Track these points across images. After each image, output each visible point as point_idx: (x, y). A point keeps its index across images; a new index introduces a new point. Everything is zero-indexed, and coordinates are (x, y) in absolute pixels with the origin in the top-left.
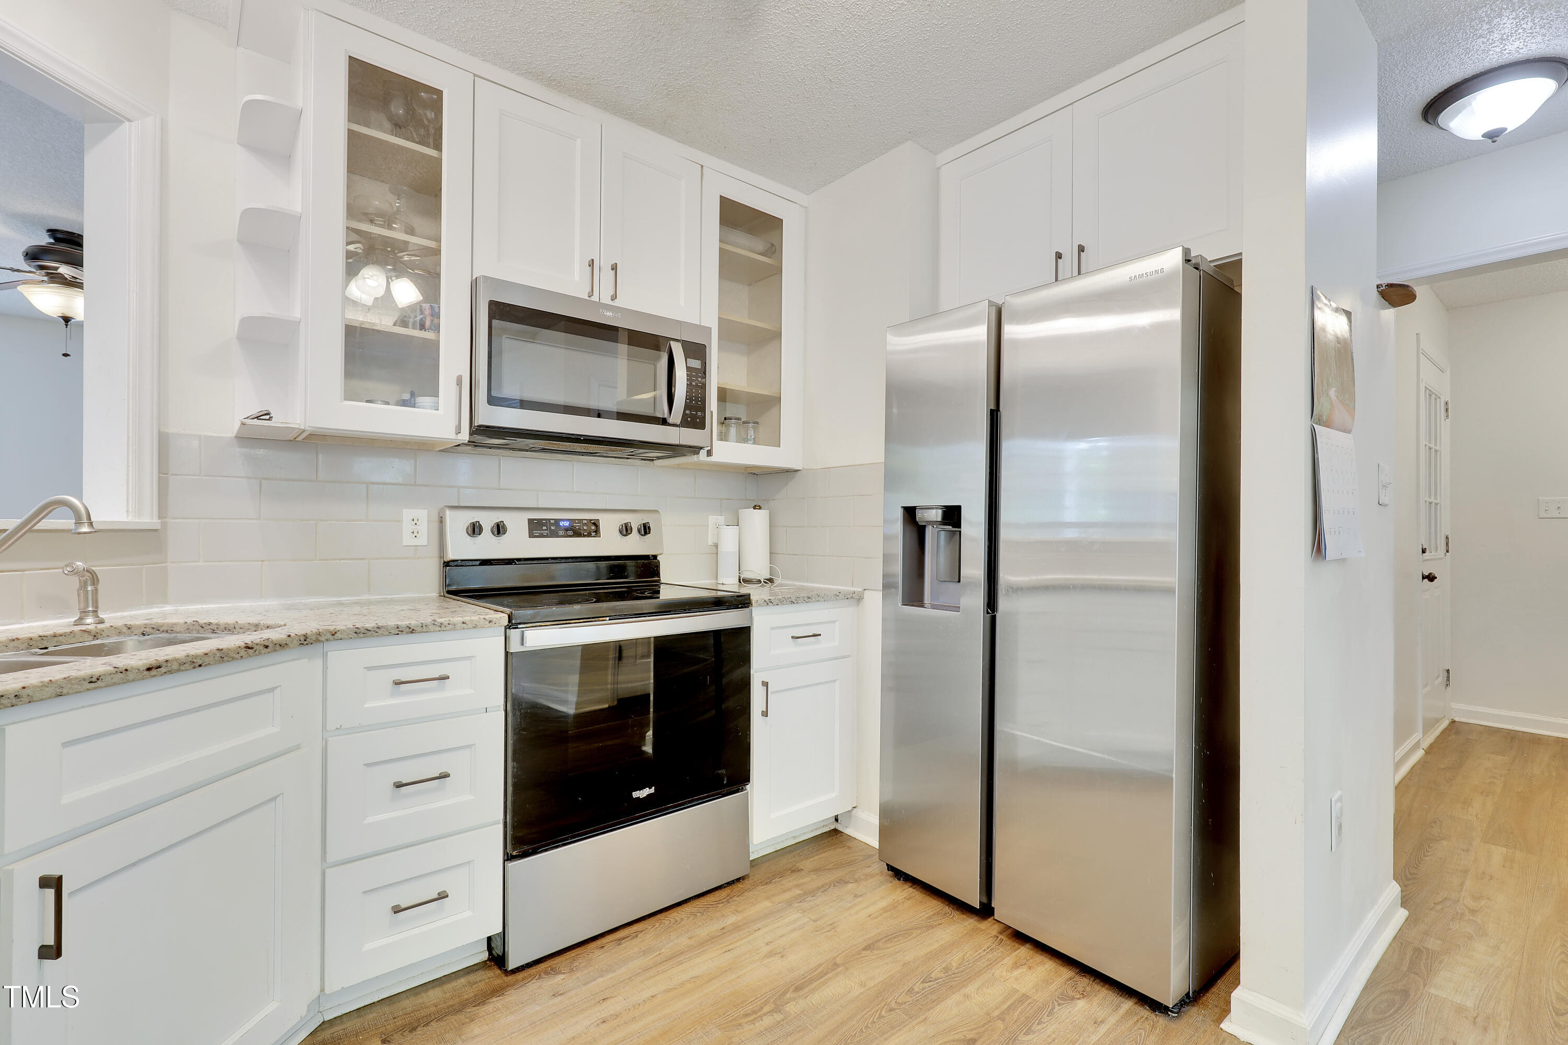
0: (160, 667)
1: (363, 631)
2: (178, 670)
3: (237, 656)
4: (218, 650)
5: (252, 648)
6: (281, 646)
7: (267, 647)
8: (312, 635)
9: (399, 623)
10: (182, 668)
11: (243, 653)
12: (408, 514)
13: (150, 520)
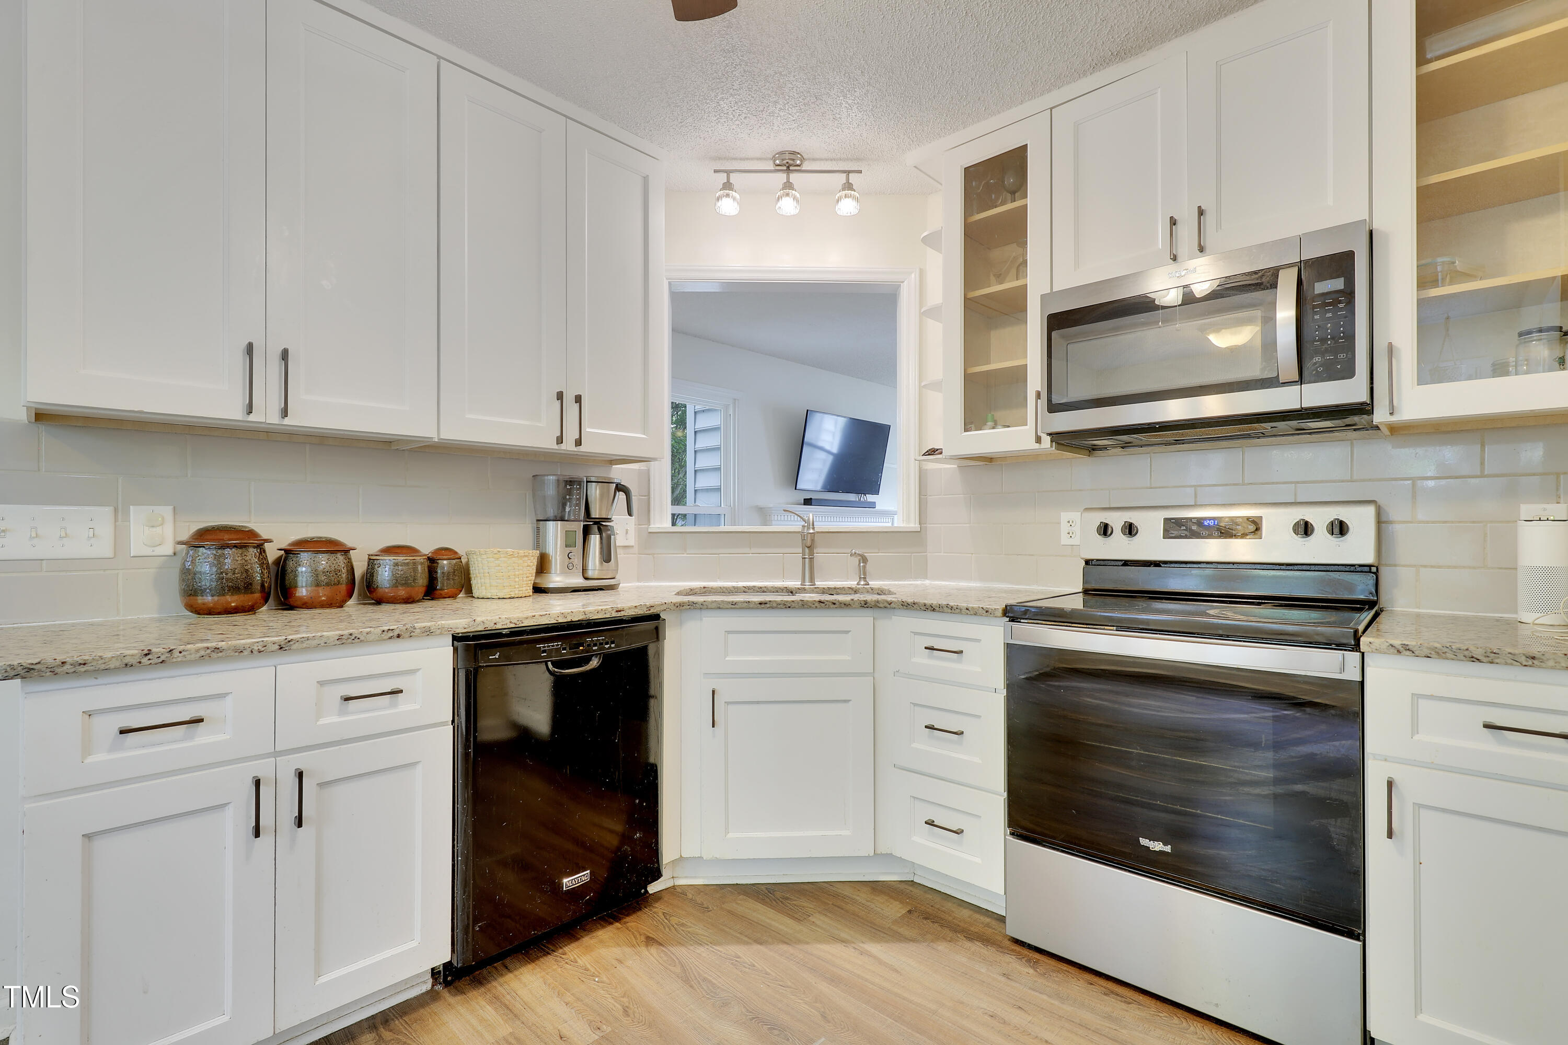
0: (766, 604)
1: (906, 604)
2: (776, 608)
3: (813, 606)
4: (801, 600)
5: (824, 603)
6: (844, 604)
7: (834, 604)
8: (872, 601)
9: (926, 602)
10: (779, 606)
11: (817, 604)
12: (1065, 516)
13: (914, 525)
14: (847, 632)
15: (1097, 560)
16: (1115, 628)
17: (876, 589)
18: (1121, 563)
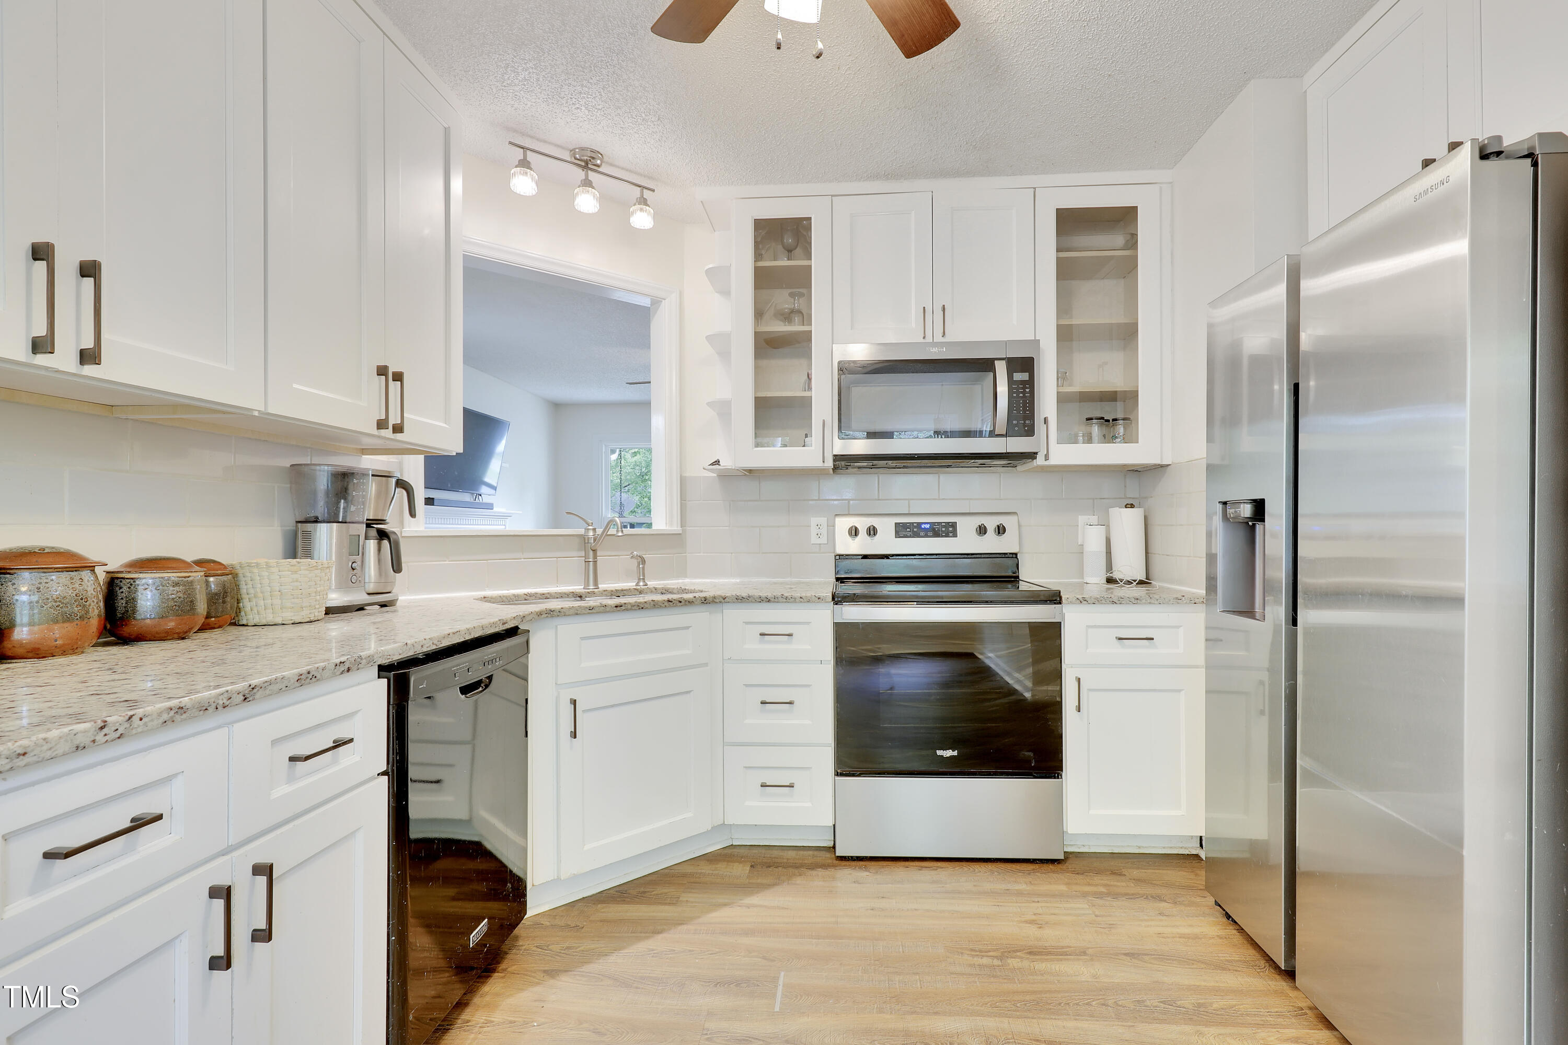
0: (622, 606)
1: (741, 598)
2: (631, 609)
3: (663, 605)
4: (652, 600)
5: (672, 602)
6: (689, 602)
7: (680, 602)
8: (710, 597)
9: (761, 595)
10: (633, 608)
11: (666, 604)
12: (814, 521)
13: (676, 528)
14: (688, 628)
15: (846, 555)
16: (915, 603)
17: (660, 589)
18: (861, 557)
